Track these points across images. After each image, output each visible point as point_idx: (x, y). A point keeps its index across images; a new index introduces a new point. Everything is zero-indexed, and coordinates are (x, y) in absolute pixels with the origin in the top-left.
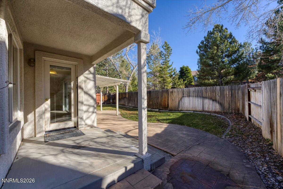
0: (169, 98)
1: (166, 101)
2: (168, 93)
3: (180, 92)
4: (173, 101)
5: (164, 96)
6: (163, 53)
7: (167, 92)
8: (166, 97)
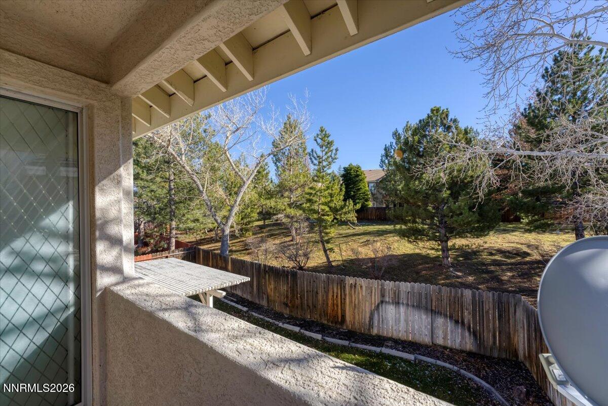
0: (345, 299)
1: (337, 306)
2: (345, 287)
3: (373, 288)
4: (356, 310)
5: (333, 292)
6: (317, 154)
7: (341, 284)
8: (337, 297)
